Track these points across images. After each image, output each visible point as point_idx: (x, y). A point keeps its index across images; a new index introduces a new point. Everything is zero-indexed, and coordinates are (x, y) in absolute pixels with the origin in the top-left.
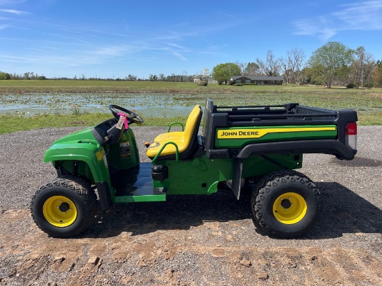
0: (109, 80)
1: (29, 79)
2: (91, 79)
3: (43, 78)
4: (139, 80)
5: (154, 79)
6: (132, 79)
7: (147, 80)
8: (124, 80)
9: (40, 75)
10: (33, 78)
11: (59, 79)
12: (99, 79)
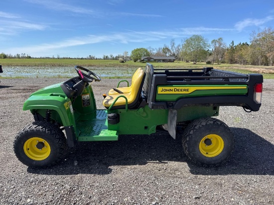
2: (64, 58)
5: (106, 58)
6: (91, 58)
7: (102, 59)
8: (86, 59)
10: (23, 57)
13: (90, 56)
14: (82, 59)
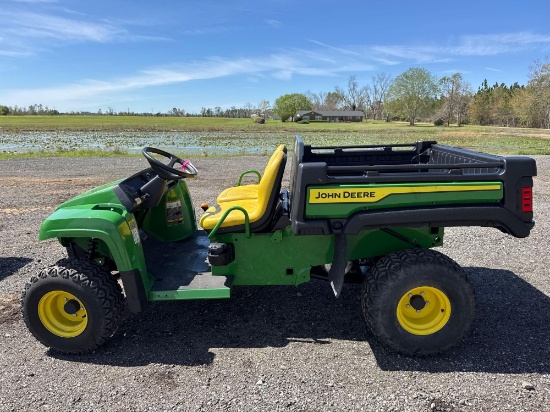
0: (145, 115)
1: (35, 114)
2: (121, 114)
3: (55, 113)
4: (188, 115)
5: (208, 114)
6: (177, 114)
7: (199, 116)
8: (166, 115)
9: (51, 108)
10: (42, 113)
11: (78, 114)
12: (133, 114)
13: (174, 109)
14: (158, 115)
